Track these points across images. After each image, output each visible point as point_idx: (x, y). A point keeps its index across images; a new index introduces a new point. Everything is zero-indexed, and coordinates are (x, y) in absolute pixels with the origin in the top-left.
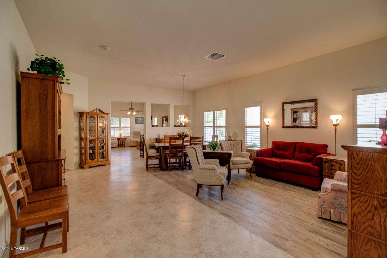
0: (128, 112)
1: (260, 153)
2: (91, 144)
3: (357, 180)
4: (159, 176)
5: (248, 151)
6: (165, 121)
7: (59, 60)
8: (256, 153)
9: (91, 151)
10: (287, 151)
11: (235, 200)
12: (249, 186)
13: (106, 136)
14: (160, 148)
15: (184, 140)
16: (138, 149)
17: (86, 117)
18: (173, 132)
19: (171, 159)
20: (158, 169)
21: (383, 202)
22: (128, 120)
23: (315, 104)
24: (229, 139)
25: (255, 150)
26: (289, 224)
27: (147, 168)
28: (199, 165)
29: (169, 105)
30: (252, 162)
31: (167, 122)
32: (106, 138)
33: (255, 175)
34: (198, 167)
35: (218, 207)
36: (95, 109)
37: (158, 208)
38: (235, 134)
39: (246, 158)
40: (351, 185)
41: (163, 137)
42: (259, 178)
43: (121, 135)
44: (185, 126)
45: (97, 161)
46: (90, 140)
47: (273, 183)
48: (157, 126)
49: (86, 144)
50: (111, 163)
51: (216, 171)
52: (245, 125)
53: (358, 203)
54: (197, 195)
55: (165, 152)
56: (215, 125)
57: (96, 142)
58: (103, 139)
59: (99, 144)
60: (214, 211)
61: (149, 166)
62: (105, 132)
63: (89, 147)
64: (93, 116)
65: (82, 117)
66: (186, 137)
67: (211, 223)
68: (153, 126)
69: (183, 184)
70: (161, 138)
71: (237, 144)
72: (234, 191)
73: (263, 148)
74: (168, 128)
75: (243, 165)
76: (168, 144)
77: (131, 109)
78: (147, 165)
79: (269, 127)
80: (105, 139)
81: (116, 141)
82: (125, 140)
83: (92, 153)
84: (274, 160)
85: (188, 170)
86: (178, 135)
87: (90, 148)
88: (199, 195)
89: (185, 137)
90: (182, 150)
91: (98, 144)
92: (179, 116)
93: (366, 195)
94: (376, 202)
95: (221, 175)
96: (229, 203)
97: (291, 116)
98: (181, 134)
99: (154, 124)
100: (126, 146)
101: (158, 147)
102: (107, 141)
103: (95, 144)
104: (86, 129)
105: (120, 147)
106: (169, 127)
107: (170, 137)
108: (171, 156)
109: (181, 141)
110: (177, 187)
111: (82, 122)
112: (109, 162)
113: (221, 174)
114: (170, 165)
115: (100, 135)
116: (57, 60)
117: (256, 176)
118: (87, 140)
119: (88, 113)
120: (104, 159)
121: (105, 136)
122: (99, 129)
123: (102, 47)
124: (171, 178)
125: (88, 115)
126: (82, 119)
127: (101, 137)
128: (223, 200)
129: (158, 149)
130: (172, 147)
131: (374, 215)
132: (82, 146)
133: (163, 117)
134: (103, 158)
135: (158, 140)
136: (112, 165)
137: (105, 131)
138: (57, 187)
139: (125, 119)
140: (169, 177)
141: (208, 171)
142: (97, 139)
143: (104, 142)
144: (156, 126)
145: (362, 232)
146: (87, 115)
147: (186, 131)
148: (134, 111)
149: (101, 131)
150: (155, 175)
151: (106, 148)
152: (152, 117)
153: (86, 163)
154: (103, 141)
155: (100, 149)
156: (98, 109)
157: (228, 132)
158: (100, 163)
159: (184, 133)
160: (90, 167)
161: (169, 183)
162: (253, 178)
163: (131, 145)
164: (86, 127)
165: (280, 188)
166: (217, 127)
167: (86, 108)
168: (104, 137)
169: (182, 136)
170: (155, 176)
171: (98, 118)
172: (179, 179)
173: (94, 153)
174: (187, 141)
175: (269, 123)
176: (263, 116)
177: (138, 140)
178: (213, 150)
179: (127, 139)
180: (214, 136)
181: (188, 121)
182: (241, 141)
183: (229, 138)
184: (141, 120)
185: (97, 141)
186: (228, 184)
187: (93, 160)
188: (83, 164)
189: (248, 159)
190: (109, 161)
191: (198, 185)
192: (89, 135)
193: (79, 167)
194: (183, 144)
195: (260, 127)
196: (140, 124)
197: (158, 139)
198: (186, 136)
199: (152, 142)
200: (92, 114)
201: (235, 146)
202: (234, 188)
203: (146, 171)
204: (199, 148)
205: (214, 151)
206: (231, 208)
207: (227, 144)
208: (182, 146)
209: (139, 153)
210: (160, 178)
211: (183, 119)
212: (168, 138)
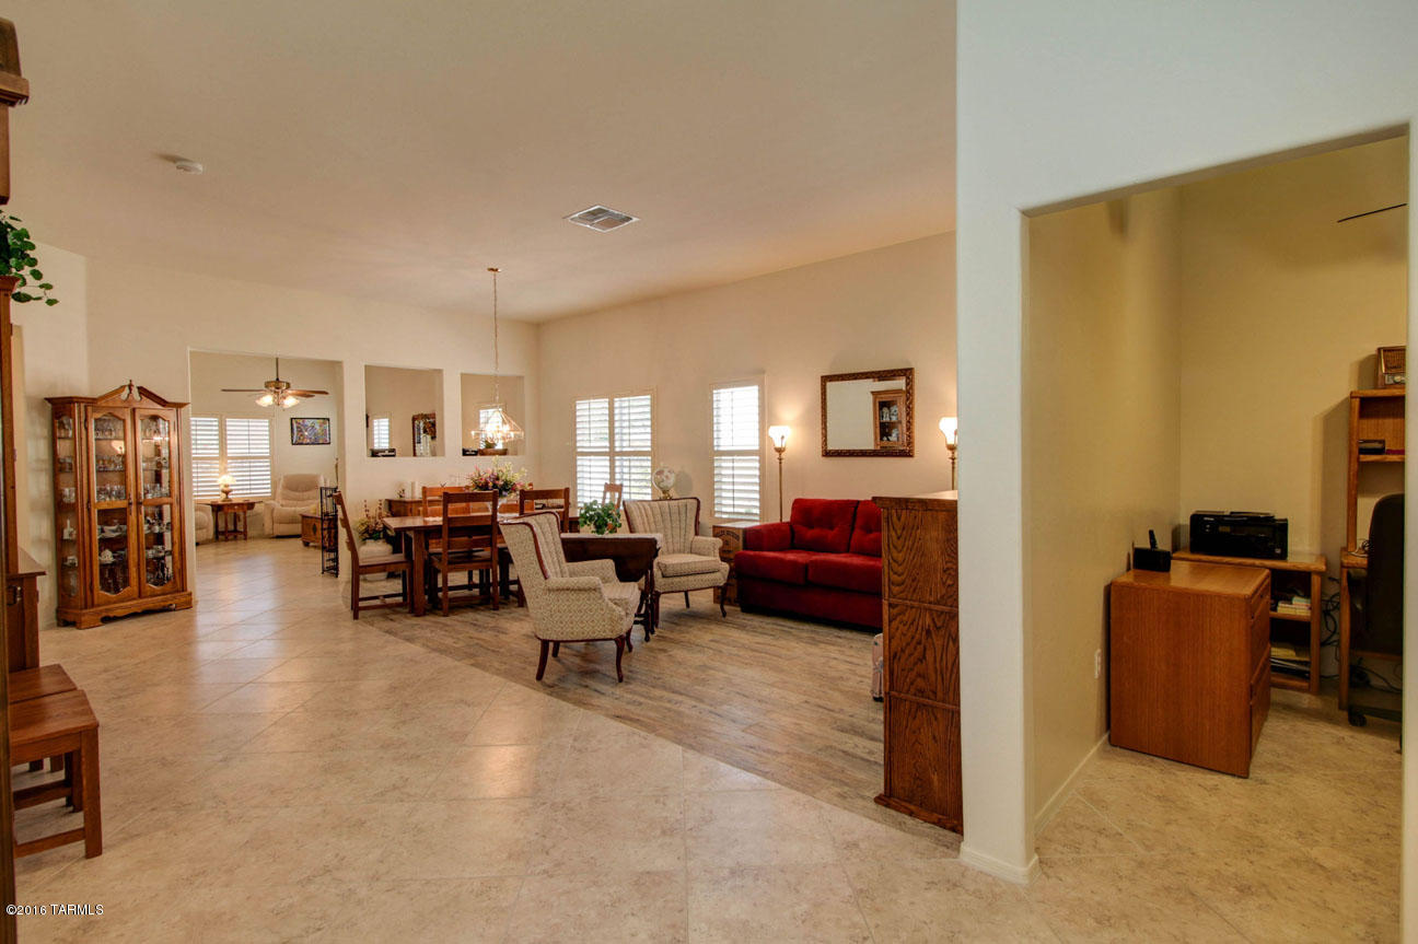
0: (265, 395)
1: (754, 538)
2: (106, 528)
3: (899, 575)
4: (406, 633)
5: (719, 532)
6: (425, 432)
7: (12, 218)
8: (741, 539)
9: (108, 557)
10: (832, 528)
11: (659, 678)
12: (712, 641)
13: (176, 492)
14: (406, 536)
15: (500, 503)
16: (306, 544)
17: (83, 420)
18: (457, 473)
19: (451, 570)
20: (398, 613)
21: (939, 616)
22: (262, 426)
23: (907, 384)
24: (662, 495)
25: (739, 529)
26: (795, 721)
27: (356, 610)
28: (546, 578)
29: (440, 372)
30: (726, 566)
31: (433, 438)
32: (174, 500)
33: (739, 609)
34: (541, 585)
35: (604, 701)
36: (123, 387)
37: (404, 722)
38: (682, 480)
39: (708, 555)
40: (889, 588)
41: (418, 495)
42: (749, 617)
43: (227, 493)
44: (504, 452)
45: (136, 595)
46: (102, 513)
47: (786, 629)
48: (392, 453)
49: (86, 526)
50: (197, 602)
51: (599, 595)
52: (713, 447)
53: (901, 626)
54: (540, 676)
55: (427, 548)
56: (617, 450)
57: (133, 518)
58: (160, 507)
59: (145, 527)
60: (590, 713)
61: (361, 604)
62: (171, 476)
63: (100, 539)
64: (116, 413)
65: (65, 420)
66: (506, 490)
67: (575, 740)
68: (374, 454)
69: (493, 651)
70: (408, 497)
71: (683, 511)
72: (661, 656)
73: (766, 523)
74: (438, 459)
75: (699, 577)
76: (439, 520)
77: (276, 386)
78: (355, 599)
79: (783, 455)
80: (171, 505)
81: (208, 517)
82: (249, 512)
83: (113, 563)
84: (791, 556)
85: (514, 609)
86: (477, 486)
87: (106, 543)
88: (545, 675)
89: (504, 493)
90: (491, 539)
91: (138, 527)
92: (483, 414)
93: (912, 607)
94: (928, 621)
95: (614, 606)
96: (638, 689)
97: (875, 418)
98: (487, 483)
99: (376, 447)
100: (253, 538)
101: (399, 531)
102: (176, 515)
103: (124, 527)
104: (85, 468)
105: (227, 540)
106: (443, 455)
107: (445, 494)
108: (450, 563)
109: (489, 505)
110: (472, 661)
111: (66, 438)
112: (188, 598)
113: (615, 604)
114: (445, 594)
115: (147, 492)
116: (7, 217)
117: (743, 611)
118: (89, 510)
119: (91, 402)
120: (168, 586)
121: (170, 495)
122: (142, 465)
123: (174, 159)
124: (452, 637)
125: (94, 411)
126: (62, 426)
127: (149, 496)
128: (621, 684)
129: (397, 540)
130: (454, 528)
131: (925, 649)
132: (66, 536)
133: (414, 419)
134: (159, 582)
135: (396, 507)
136: (199, 607)
137: (170, 473)
138: (23, 672)
139: (244, 422)
140: (443, 633)
141: (573, 596)
142: (133, 507)
143: (167, 519)
144: (387, 453)
145: (908, 692)
146: (90, 409)
147: (505, 471)
148: (290, 392)
149: (151, 475)
150: (387, 632)
151: (176, 539)
152: (367, 417)
153: (89, 603)
154: (161, 515)
155: (148, 548)
156: (136, 384)
157: (660, 473)
158: (149, 603)
159: (498, 479)
160: (107, 620)
161: (444, 651)
162: (730, 618)
163: (277, 533)
164: (84, 458)
165: (799, 639)
166: (622, 454)
167: (78, 380)
168: (166, 500)
169: (492, 489)
170: (388, 635)
171: (139, 423)
172: (483, 636)
173: (121, 564)
174: (508, 508)
175: (785, 440)
176: (766, 417)
177: (312, 507)
178: (597, 532)
179: (257, 506)
180: (612, 487)
181: (512, 434)
182: (695, 501)
183: (664, 492)
184: (317, 427)
185: (134, 514)
186: (647, 639)
187: (117, 591)
188: (76, 607)
189: (713, 559)
190: (190, 594)
191: (545, 643)
192: (99, 492)
193: (55, 621)
194: (494, 516)
195: (760, 453)
196: (315, 443)
197: (400, 502)
198: (507, 487)
199: (373, 513)
200: (111, 404)
201: (675, 517)
202: (665, 651)
203: (350, 622)
204: (546, 527)
205: (600, 536)
206: (642, 700)
207: (650, 512)
208: (489, 523)
209: (316, 558)
210: (409, 640)
211: (494, 426)
212: (437, 498)
